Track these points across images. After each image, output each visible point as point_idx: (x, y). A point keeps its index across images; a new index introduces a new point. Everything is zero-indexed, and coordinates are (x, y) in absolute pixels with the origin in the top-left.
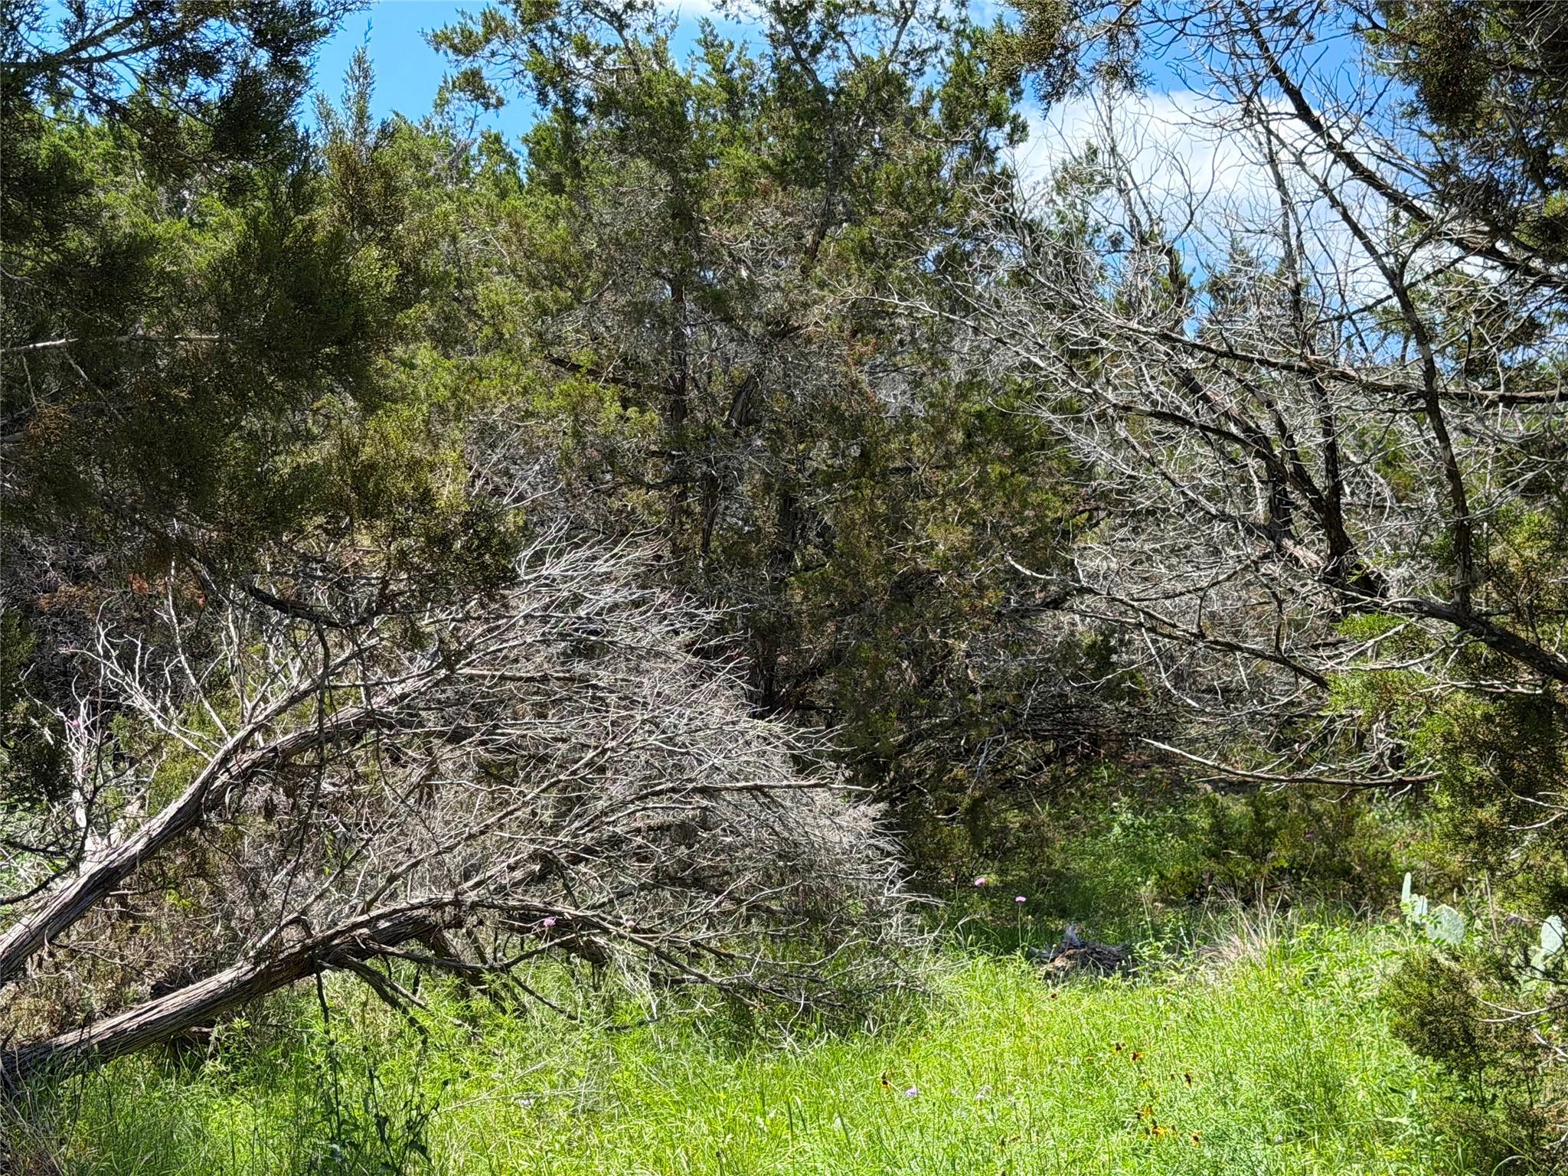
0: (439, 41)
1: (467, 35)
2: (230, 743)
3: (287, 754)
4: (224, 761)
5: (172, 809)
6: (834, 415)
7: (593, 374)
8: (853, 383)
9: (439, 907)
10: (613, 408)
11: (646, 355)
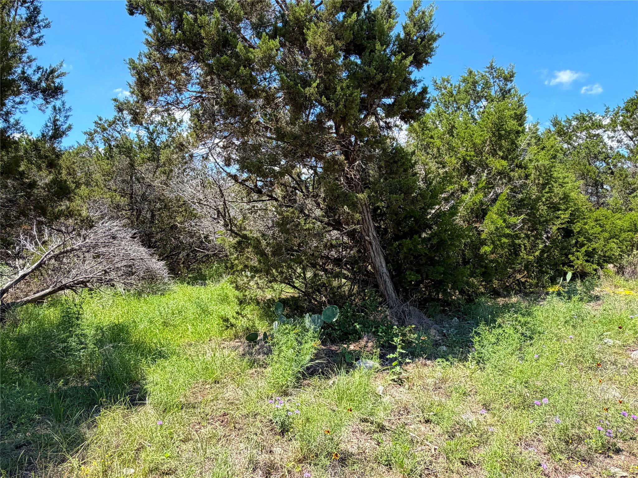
0: (85, 133)
1: (91, 133)
2: (47, 253)
3: (57, 255)
4: (46, 256)
5: (36, 264)
6: (159, 199)
7: (115, 191)
8: (163, 194)
9: (86, 278)
10: (118, 198)
11: (125, 188)
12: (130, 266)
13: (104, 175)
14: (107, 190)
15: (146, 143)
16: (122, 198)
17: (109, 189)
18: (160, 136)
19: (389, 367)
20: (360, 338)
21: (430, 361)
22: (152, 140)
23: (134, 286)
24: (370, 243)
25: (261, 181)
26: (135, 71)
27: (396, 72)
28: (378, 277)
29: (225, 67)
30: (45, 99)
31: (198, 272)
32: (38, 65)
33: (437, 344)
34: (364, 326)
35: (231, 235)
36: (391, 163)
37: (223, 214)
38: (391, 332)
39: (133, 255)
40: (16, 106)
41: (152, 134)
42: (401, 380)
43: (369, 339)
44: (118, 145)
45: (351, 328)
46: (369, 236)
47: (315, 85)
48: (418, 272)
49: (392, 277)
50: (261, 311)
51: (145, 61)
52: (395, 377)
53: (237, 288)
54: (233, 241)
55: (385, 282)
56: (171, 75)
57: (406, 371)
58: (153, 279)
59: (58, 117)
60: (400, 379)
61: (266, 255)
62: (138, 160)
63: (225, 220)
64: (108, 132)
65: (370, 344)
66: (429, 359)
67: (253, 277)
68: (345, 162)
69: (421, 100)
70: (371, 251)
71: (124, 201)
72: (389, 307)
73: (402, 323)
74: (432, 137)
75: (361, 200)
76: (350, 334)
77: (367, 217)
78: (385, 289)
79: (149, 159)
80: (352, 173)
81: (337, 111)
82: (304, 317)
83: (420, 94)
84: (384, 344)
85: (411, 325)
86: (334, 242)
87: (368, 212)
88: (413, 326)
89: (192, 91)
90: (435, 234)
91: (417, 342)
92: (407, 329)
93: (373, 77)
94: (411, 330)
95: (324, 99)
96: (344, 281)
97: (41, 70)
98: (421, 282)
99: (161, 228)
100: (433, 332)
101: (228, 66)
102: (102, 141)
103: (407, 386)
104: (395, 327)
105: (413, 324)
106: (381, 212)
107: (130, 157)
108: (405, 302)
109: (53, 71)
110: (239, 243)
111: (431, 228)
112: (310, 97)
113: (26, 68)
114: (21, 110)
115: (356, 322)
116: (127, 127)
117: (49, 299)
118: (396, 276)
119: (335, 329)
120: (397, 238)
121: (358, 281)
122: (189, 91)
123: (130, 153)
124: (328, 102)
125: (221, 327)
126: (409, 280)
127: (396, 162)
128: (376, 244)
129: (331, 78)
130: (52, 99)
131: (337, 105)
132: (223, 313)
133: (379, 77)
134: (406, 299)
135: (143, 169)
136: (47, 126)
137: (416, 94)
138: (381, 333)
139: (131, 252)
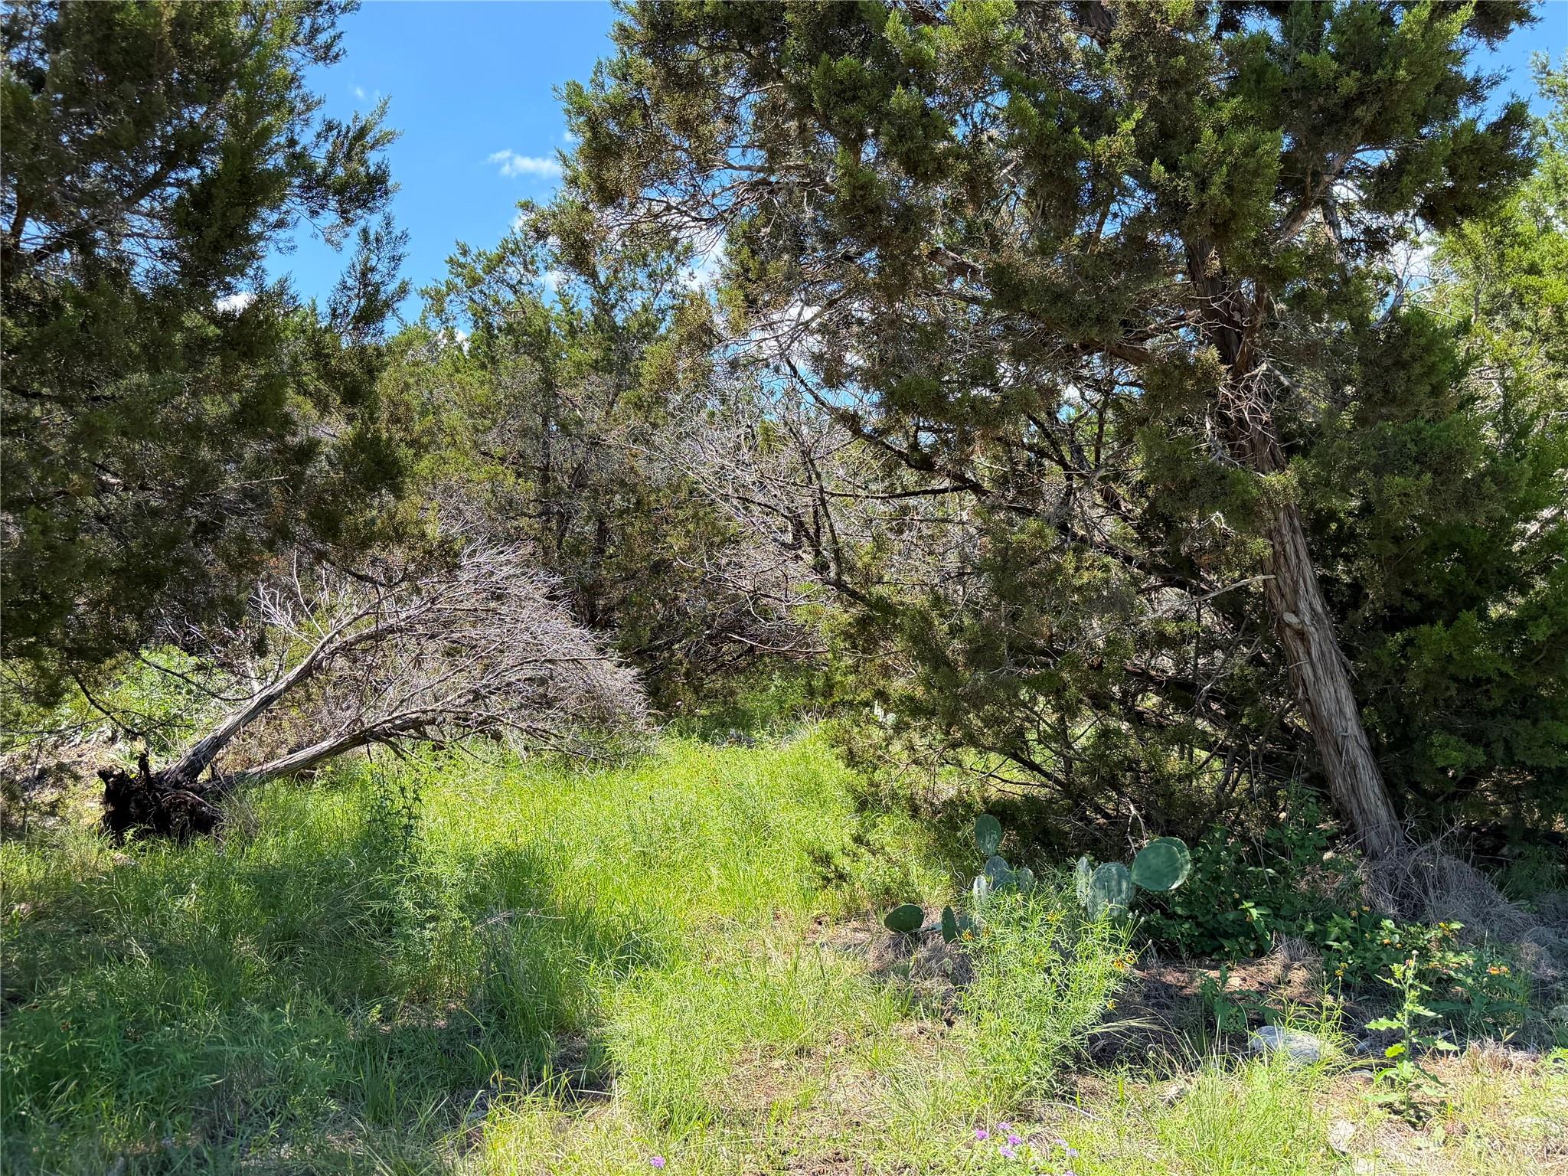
0: (425, 293)
2: (325, 638)
3: (352, 644)
4: (323, 647)
6: (623, 483)
7: (503, 460)
8: (632, 468)
9: (425, 712)
10: (512, 480)
11: (529, 451)
12: (542, 681)
13: (471, 416)
14: (479, 458)
15: (588, 317)
16: (520, 481)
17: (485, 454)
18: (629, 297)
19: (1373, 1061)
20: (1260, 952)
21: (1521, 1054)
22: (604, 308)
23: (553, 741)
24: (1301, 635)
25: (929, 429)
26: (582, 119)
27: (1410, 64)
28: (1328, 751)
29: (848, 91)
30: (343, 213)
31: (725, 703)
32: (328, 118)
33: (1545, 996)
34: (1276, 913)
35: (838, 598)
36: (1387, 370)
37: (812, 531)
38: (1373, 941)
39: (553, 649)
40: (268, 234)
41: (604, 289)
42: (1417, 1110)
43: (1293, 959)
44: (510, 325)
45: (1231, 916)
46: (1296, 613)
47: (1128, 126)
48: (1474, 738)
49: (1376, 751)
50: (929, 838)
51: (612, 86)
52: (1395, 1097)
53: (852, 759)
54: (842, 615)
55: (1354, 768)
56: (684, 125)
57: (1435, 1078)
58: (604, 720)
59: (373, 262)
60: (1413, 1106)
61: (949, 665)
62: (565, 368)
63: (818, 553)
64: (484, 288)
65: (1298, 976)
66: (1517, 1045)
67: (899, 728)
68: (1223, 368)
69: (1502, 148)
70: (1304, 660)
71: (527, 489)
72: (1364, 855)
73: (1412, 911)
74: (1533, 270)
75: (1277, 493)
76: (1227, 936)
77: (1290, 548)
78: (1354, 790)
79: (595, 366)
80: (1243, 405)
81: (1203, 205)
82: (1071, 868)
83: (1495, 128)
84: (1350, 979)
85: (1448, 921)
86: (1171, 629)
87: (1294, 531)
88: (1456, 926)
89: (741, 168)
90: (1543, 607)
91: (1470, 981)
92: (1433, 934)
93: (1328, 87)
94: (1445, 939)
95: (1158, 170)
96: (1202, 755)
97: (335, 132)
98: (1484, 772)
99: (626, 569)
100: (1529, 950)
101: (855, 89)
102: (469, 314)
103: (1439, 1133)
104: (1388, 923)
105: (1456, 917)
106: (1340, 528)
107: (543, 361)
108: (1426, 839)
109: (362, 133)
110: (863, 622)
111: (1523, 588)
112: (1111, 165)
113: (298, 129)
114: (281, 245)
115: (1247, 898)
116: (535, 273)
117: (329, 768)
118: (1392, 747)
119: (1173, 916)
120: (1395, 619)
121: (1255, 762)
122: (731, 167)
123: (544, 349)
124: (1171, 180)
125: (809, 879)
126: (1440, 764)
127: (1401, 365)
128: (1321, 639)
129: (1182, 96)
130: (359, 212)
131: (1203, 185)
132: (810, 836)
133: (1349, 84)
134: (1429, 829)
135: (577, 393)
136: (345, 287)
137: (1481, 127)
138: (1337, 940)
139: (546, 640)
